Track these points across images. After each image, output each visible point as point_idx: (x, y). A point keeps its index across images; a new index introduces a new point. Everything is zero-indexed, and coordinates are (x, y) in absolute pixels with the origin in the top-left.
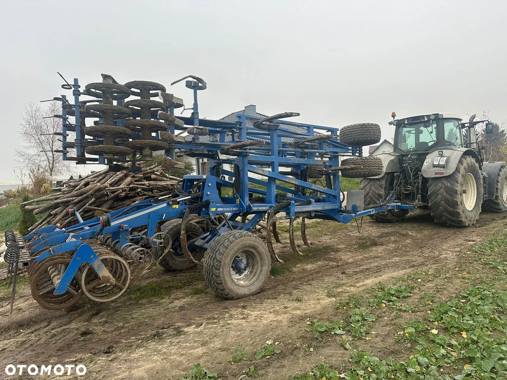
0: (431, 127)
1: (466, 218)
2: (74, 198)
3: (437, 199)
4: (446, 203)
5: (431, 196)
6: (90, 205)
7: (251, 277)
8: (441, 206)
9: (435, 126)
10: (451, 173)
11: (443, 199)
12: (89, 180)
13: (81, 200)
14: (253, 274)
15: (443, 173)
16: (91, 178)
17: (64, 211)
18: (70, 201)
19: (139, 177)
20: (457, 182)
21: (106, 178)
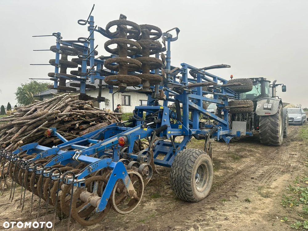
0: (257, 85)
1: (280, 141)
2: (28, 120)
3: (266, 129)
4: (271, 131)
5: (262, 127)
6: (44, 126)
7: (202, 184)
8: (268, 133)
9: (260, 85)
10: (275, 113)
11: (270, 129)
12: (37, 107)
13: (34, 122)
14: (203, 182)
15: (270, 113)
16: (38, 105)
17: (20, 131)
18: (25, 123)
19: (75, 106)
20: (278, 119)
21: (50, 106)
